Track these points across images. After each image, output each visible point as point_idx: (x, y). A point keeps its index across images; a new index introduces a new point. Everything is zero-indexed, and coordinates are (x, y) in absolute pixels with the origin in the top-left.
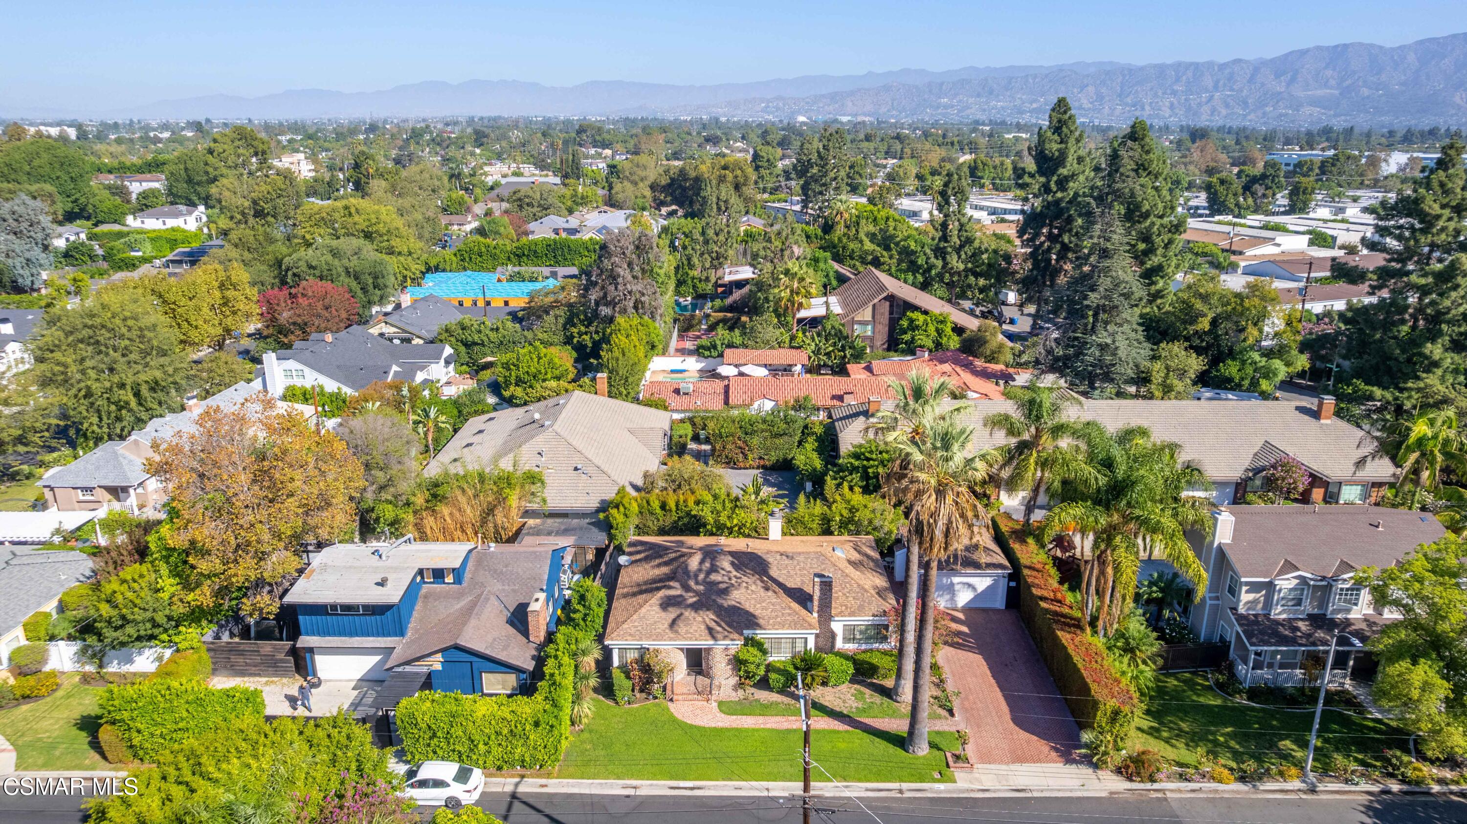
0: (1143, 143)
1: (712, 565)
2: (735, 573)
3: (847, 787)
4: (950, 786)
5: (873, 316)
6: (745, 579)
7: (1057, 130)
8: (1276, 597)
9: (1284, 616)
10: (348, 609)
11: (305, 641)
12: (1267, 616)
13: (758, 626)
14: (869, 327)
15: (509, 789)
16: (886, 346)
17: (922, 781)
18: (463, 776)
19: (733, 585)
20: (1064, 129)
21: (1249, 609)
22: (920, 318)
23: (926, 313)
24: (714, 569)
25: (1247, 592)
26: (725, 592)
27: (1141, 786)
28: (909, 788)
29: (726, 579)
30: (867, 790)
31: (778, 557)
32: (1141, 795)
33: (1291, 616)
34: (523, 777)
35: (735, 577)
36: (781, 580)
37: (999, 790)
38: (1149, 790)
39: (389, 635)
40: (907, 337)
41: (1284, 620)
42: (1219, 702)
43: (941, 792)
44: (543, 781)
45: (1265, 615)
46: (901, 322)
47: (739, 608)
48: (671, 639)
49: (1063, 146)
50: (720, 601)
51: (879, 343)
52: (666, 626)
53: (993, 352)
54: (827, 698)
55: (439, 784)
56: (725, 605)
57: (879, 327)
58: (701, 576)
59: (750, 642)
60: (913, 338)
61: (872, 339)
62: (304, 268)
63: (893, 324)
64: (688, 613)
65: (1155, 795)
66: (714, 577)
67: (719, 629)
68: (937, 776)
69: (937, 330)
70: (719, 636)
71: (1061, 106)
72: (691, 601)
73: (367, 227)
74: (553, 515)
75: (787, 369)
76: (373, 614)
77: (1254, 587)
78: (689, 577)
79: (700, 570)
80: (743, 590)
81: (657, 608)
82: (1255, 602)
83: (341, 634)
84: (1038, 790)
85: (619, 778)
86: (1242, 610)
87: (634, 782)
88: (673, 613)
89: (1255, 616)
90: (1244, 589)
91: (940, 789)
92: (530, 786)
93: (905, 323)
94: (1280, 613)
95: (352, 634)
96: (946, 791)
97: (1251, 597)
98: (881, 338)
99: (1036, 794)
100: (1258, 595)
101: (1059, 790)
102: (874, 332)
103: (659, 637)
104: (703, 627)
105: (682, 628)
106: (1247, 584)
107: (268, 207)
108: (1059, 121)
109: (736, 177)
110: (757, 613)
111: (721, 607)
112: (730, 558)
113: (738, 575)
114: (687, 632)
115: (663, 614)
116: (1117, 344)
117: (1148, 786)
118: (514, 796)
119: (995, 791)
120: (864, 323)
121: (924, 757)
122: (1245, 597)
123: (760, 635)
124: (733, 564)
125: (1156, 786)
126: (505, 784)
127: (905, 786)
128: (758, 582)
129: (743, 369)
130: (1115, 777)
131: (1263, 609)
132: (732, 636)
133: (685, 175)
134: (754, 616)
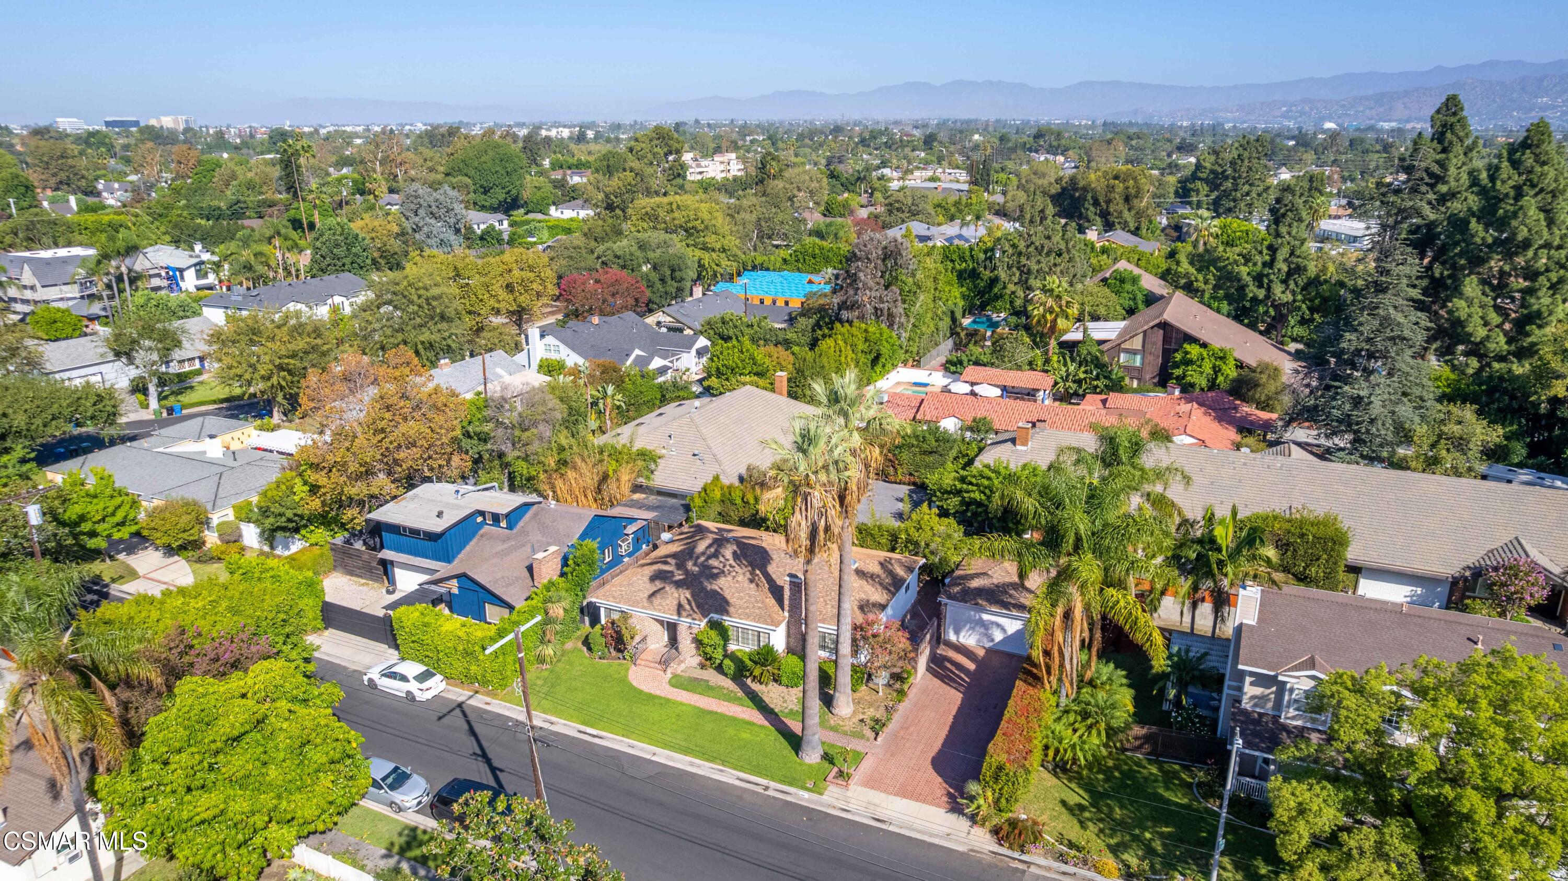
0: (1538, 151)
1: (716, 550)
2: (732, 562)
3: (721, 771)
4: (815, 796)
5: (1143, 346)
6: (737, 568)
7: (1439, 137)
8: (1286, 698)
9: (1299, 723)
10: (415, 532)
11: (387, 554)
12: (1276, 718)
13: (727, 613)
14: (1138, 358)
15: (461, 699)
16: (1156, 380)
17: (790, 784)
18: (422, 677)
19: (723, 572)
20: (1449, 135)
21: (1255, 705)
22: (1194, 351)
23: (1204, 345)
24: (715, 555)
25: (1252, 684)
26: (715, 577)
27: (1009, 853)
28: (775, 788)
29: (721, 566)
30: (738, 779)
31: (783, 555)
32: (1001, 861)
33: (1309, 725)
34: (477, 692)
35: (731, 566)
36: (774, 576)
37: (860, 815)
38: (1014, 859)
39: (440, 560)
40: (1178, 372)
41: (1295, 727)
42: (1185, 801)
43: (802, 799)
44: (488, 699)
45: (1274, 717)
46: (1176, 355)
47: (718, 593)
48: (643, 608)
49: (1443, 156)
50: (706, 584)
51: (1148, 377)
52: (646, 595)
53: (1269, 398)
54: (771, 695)
55: (404, 678)
56: (709, 588)
57: (1150, 358)
58: (702, 559)
59: (715, 625)
60: (1185, 372)
61: (1140, 370)
62: (611, 257)
63: (1167, 354)
64: (670, 589)
65: (1015, 865)
66: (713, 562)
67: (688, 607)
68: (809, 784)
69: (1214, 367)
70: (684, 613)
71: (1451, 106)
72: (678, 578)
73: (686, 222)
74: (660, 493)
75: (1030, 394)
76: (430, 540)
77: (1261, 680)
78: (691, 558)
79: (703, 553)
80: (729, 578)
81: (646, 579)
82: (1263, 699)
83: (410, 552)
84: (897, 826)
85: (544, 712)
86: (1246, 704)
87: (554, 719)
88: (658, 584)
89: (1260, 715)
90: (1248, 680)
91: (803, 797)
92: (479, 702)
93: (1178, 356)
94: (1293, 718)
95: (417, 554)
96: (807, 800)
97: (1258, 691)
98: (1151, 373)
99: (891, 828)
100: (1268, 691)
101: (919, 832)
102: (1143, 364)
103: (635, 603)
104: (675, 602)
105: (657, 600)
106: (1252, 674)
107: (617, 201)
108: (1444, 126)
109: (1127, 188)
110: (732, 600)
111: (703, 589)
112: (735, 547)
113: (734, 564)
114: (660, 604)
115: (648, 585)
116: (1372, 399)
117: (1016, 855)
118: (460, 705)
119: (854, 814)
120: (1134, 352)
121: (810, 766)
122: (1250, 690)
123: (728, 621)
124: (734, 553)
125: (1024, 857)
126: (459, 694)
127: (773, 784)
128: (748, 575)
129: (977, 389)
130: (988, 836)
131: (1273, 708)
132: (695, 616)
133: (1075, 184)
134: (727, 602)
